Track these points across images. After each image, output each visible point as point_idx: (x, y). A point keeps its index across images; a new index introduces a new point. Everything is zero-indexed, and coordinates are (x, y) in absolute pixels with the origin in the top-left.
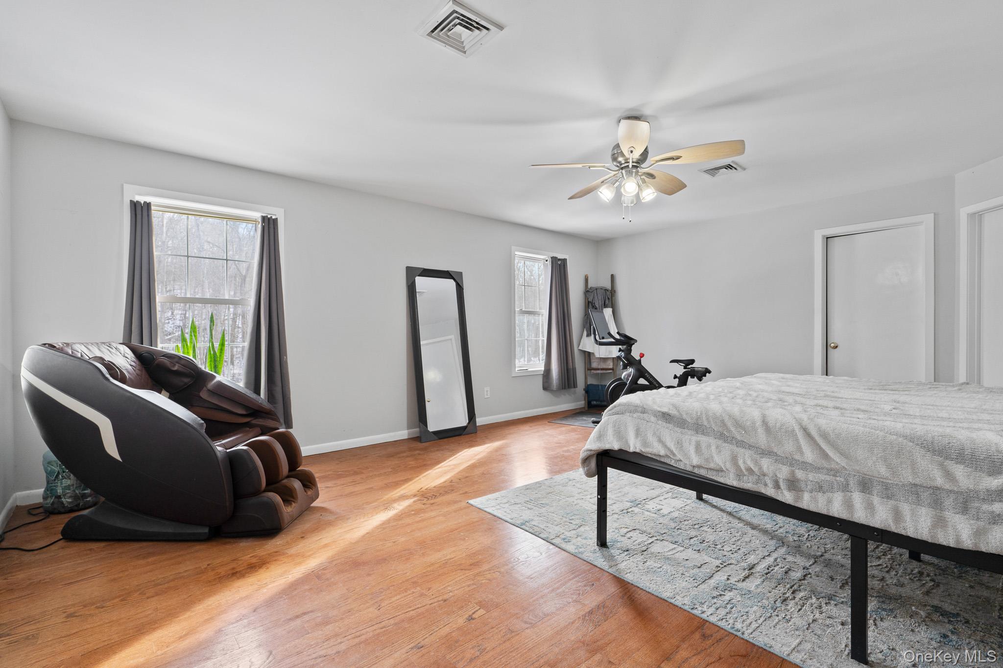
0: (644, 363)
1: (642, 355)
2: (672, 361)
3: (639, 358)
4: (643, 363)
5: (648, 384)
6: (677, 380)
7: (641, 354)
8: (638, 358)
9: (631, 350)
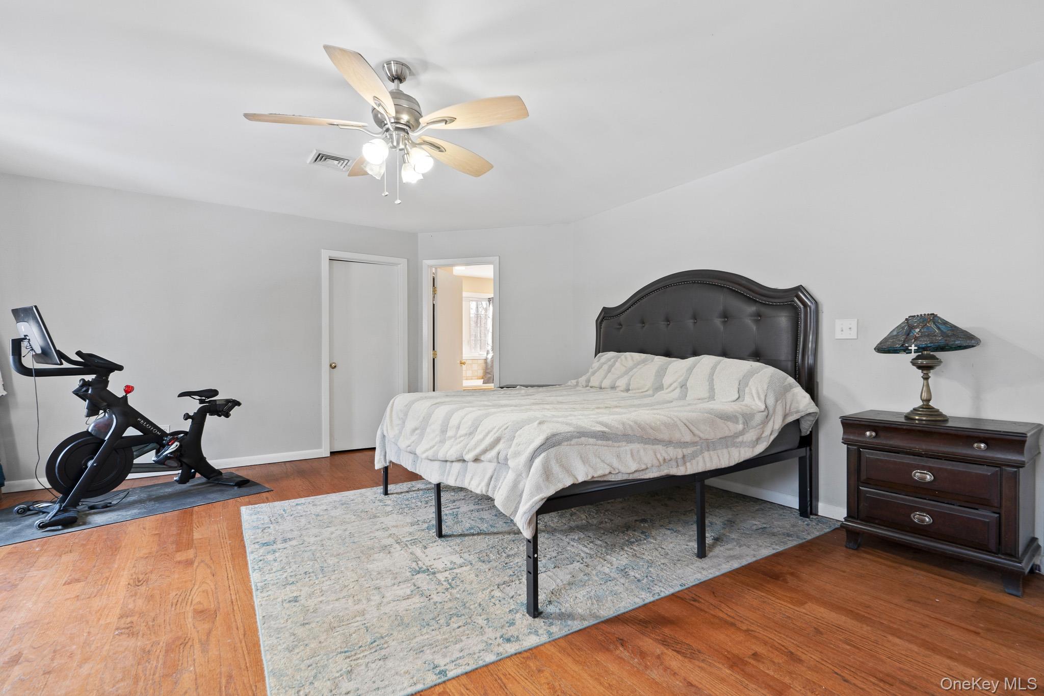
0: (133, 402)
1: (129, 389)
2: (182, 395)
3: (124, 394)
4: (131, 403)
5: (142, 434)
6: (190, 421)
7: (127, 386)
8: (120, 394)
9: (108, 382)
